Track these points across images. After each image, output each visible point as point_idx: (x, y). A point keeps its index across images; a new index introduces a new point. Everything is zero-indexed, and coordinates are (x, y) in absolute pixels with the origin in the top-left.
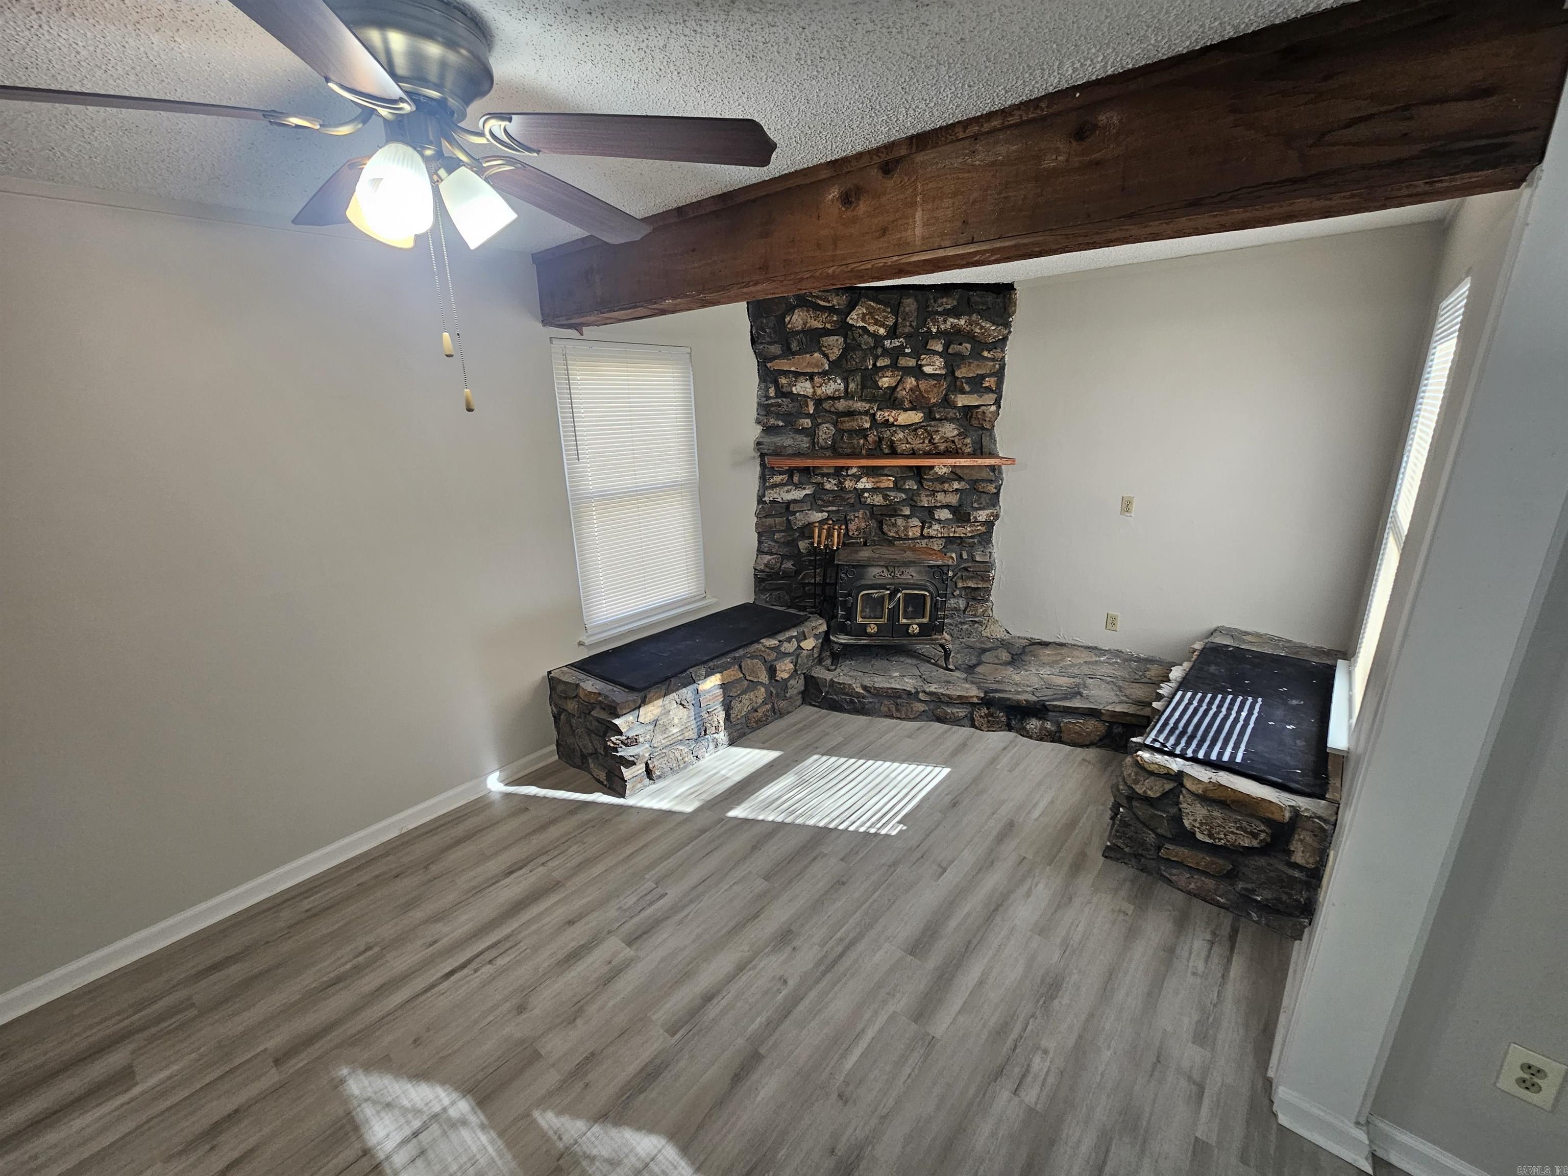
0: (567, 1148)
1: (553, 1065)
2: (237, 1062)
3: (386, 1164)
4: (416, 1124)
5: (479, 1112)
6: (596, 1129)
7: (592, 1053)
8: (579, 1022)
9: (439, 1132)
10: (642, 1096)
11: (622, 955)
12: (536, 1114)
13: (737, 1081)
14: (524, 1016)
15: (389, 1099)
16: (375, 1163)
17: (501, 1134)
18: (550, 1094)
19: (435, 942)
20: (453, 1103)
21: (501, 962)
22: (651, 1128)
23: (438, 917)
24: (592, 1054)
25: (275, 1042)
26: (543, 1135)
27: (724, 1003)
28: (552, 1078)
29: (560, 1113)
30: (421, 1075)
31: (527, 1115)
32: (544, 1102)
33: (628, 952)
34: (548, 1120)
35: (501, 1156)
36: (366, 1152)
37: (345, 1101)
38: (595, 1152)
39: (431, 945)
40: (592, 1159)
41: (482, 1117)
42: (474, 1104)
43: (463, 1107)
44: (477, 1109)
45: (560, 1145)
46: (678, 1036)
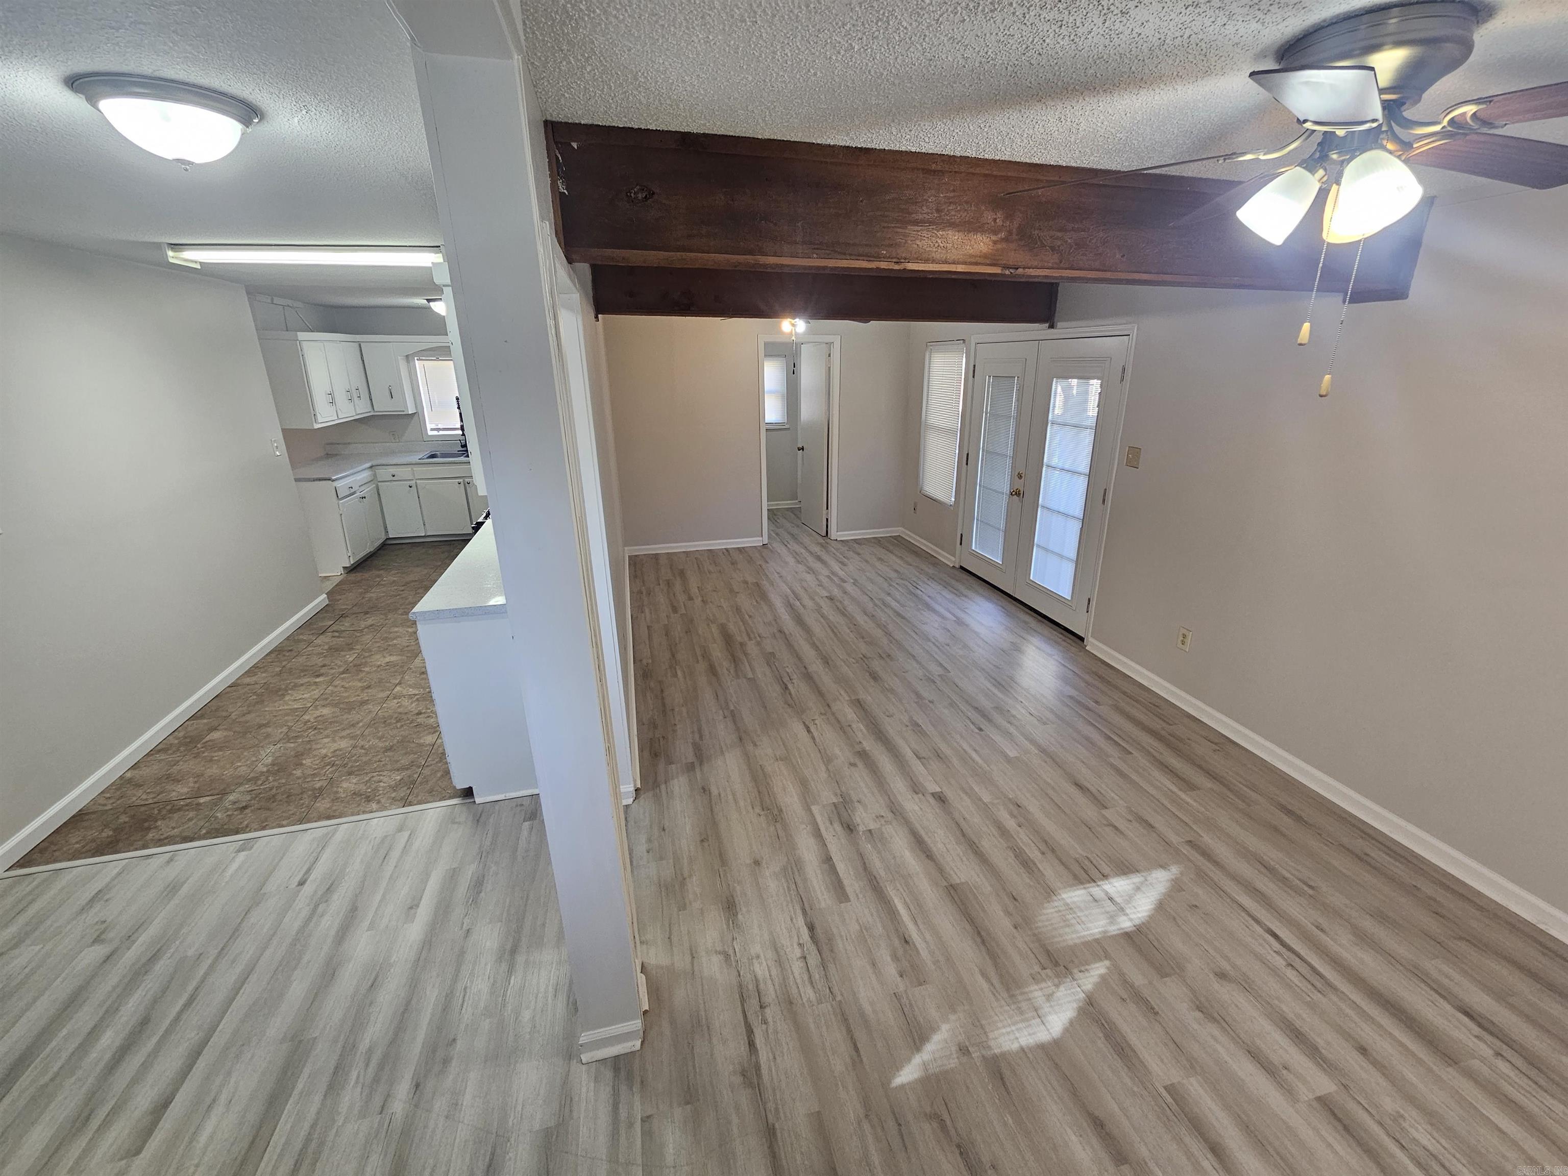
0: (1071, 974)
1: (1150, 983)
2: (1194, 827)
3: (1094, 884)
4: (1119, 900)
5: (1119, 932)
6: (1082, 995)
7: (1158, 1013)
8: (1198, 1014)
9: (1108, 909)
10: (1101, 1035)
11: (1300, 1085)
12: (1107, 963)
13: (1095, 1123)
14: (1211, 976)
15: (1143, 889)
16: (1096, 880)
17: (1097, 941)
18: (1122, 974)
19: (1322, 930)
20: (1131, 920)
21: (1290, 974)
22: (1070, 1029)
23: (1362, 938)
24: (1156, 1013)
25: (1207, 839)
26: (1087, 963)
27: (1206, 1164)
28: (1138, 978)
29: (1103, 977)
30: (1160, 907)
31: (1107, 956)
32: (1116, 969)
33: (1305, 1095)
34: (1099, 969)
35: (1079, 938)
36: (1105, 877)
37: (1149, 869)
38: (1062, 988)
39: (1317, 927)
40: (1057, 986)
41: (1115, 933)
42: (1127, 930)
43: (1126, 924)
44: (1122, 931)
45: (1075, 971)
46: (1165, 1094)
